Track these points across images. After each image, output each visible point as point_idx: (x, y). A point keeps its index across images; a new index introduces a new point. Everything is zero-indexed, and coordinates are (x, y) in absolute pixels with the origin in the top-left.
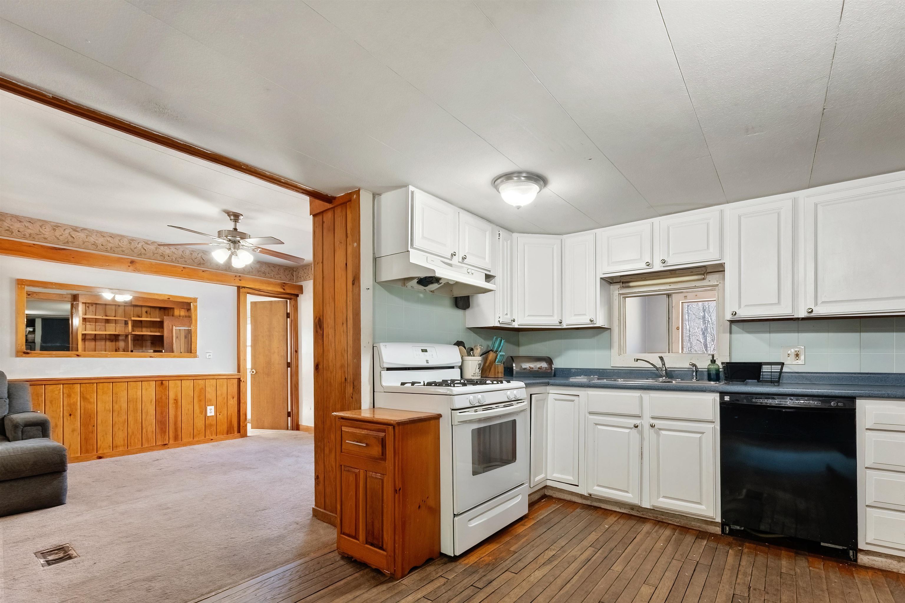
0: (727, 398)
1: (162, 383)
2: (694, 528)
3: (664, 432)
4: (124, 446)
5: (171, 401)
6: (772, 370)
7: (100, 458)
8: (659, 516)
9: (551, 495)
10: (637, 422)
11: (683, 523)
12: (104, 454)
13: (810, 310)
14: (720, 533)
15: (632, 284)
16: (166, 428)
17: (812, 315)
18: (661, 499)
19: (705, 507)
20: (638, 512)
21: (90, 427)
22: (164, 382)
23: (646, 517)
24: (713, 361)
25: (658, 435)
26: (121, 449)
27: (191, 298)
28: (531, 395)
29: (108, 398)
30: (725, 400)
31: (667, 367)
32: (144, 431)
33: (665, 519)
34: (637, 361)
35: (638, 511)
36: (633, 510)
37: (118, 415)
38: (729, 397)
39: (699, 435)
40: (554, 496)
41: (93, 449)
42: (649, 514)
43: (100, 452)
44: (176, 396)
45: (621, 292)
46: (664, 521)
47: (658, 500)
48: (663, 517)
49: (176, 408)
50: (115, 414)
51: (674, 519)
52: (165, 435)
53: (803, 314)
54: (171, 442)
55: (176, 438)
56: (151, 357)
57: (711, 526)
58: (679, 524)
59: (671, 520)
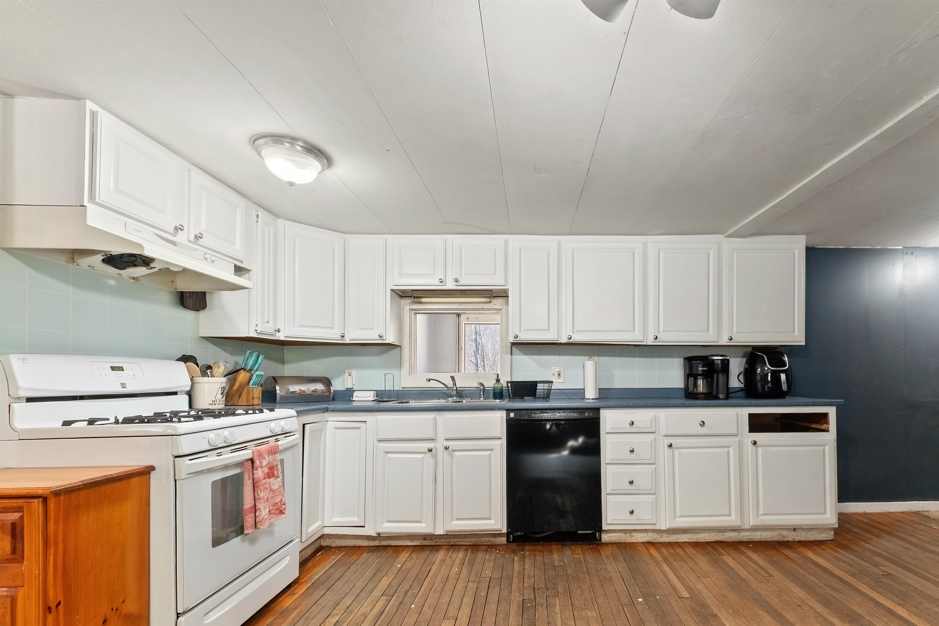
0: (512, 415)
2: (484, 544)
3: (457, 453)
6: (545, 388)
8: (452, 540)
10: (430, 445)
11: (474, 541)
13: (570, 337)
14: (505, 542)
17: (571, 341)
18: (455, 522)
19: (493, 521)
20: (431, 541)
23: (438, 544)
24: (498, 381)
25: (452, 456)
28: (304, 425)
30: (511, 416)
31: (457, 387)
33: (457, 541)
34: (429, 381)
35: (431, 540)
36: (426, 540)
38: (513, 413)
39: (488, 453)
42: (442, 540)
45: (412, 307)
46: (457, 544)
47: (452, 524)
48: (455, 540)
51: (466, 539)
53: (564, 340)
57: (498, 538)
58: (470, 544)
59: (463, 541)
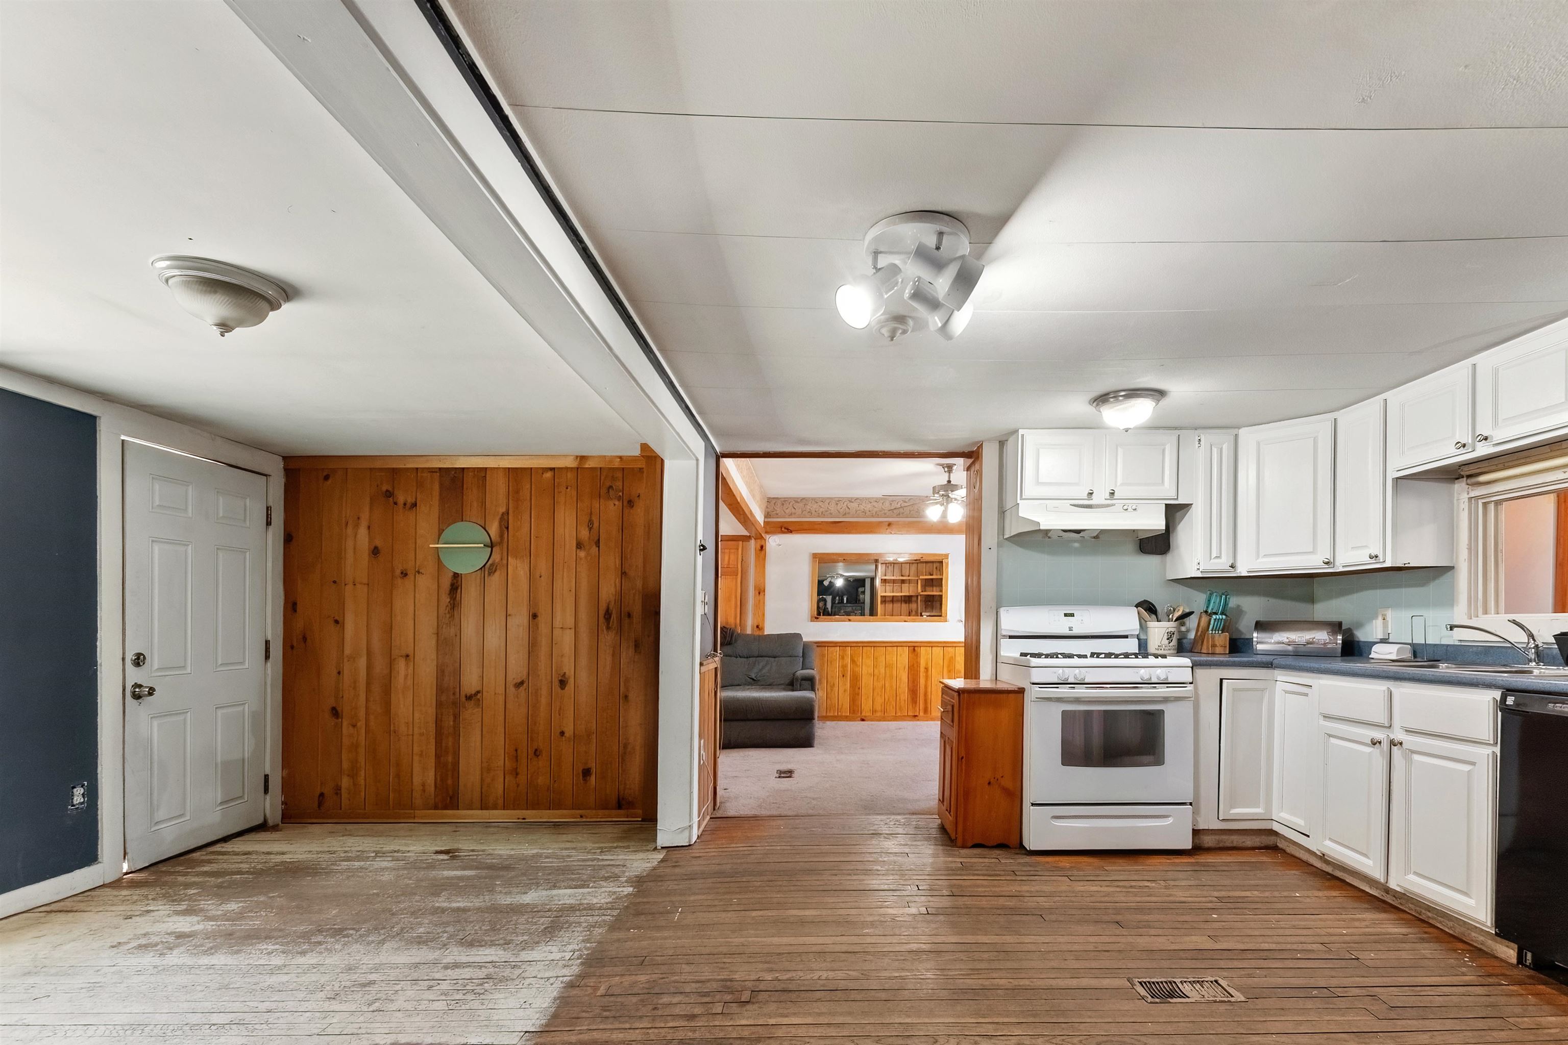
0: (1510, 700)
1: (914, 649)
3: (1416, 757)
4: (881, 711)
5: (922, 669)
7: (863, 720)
8: (1423, 911)
9: (1284, 848)
10: (1379, 735)
12: (865, 716)
14: (1514, 961)
15: (1482, 478)
16: (916, 698)
18: (1412, 877)
19: (1474, 903)
20: (1394, 899)
21: (857, 689)
22: (916, 648)
23: (1405, 909)
25: (1408, 761)
26: (879, 714)
27: (942, 555)
28: (1221, 680)
29: (870, 662)
30: (1507, 702)
32: (898, 698)
34: (1453, 629)
35: (1394, 896)
36: (1388, 894)
37: (878, 680)
38: (1513, 697)
39: (1467, 767)
40: (1288, 850)
41: (858, 711)
42: (1410, 905)
43: (863, 714)
44: (927, 664)
45: (1472, 494)
47: (1406, 877)
48: (1430, 914)
49: (927, 677)
50: (876, 678)
52: (915, 706)
54: (922, 714)
55: (926, 711)
56: (905, 621)
58: (1451, 932)
59: (1440, 922)
